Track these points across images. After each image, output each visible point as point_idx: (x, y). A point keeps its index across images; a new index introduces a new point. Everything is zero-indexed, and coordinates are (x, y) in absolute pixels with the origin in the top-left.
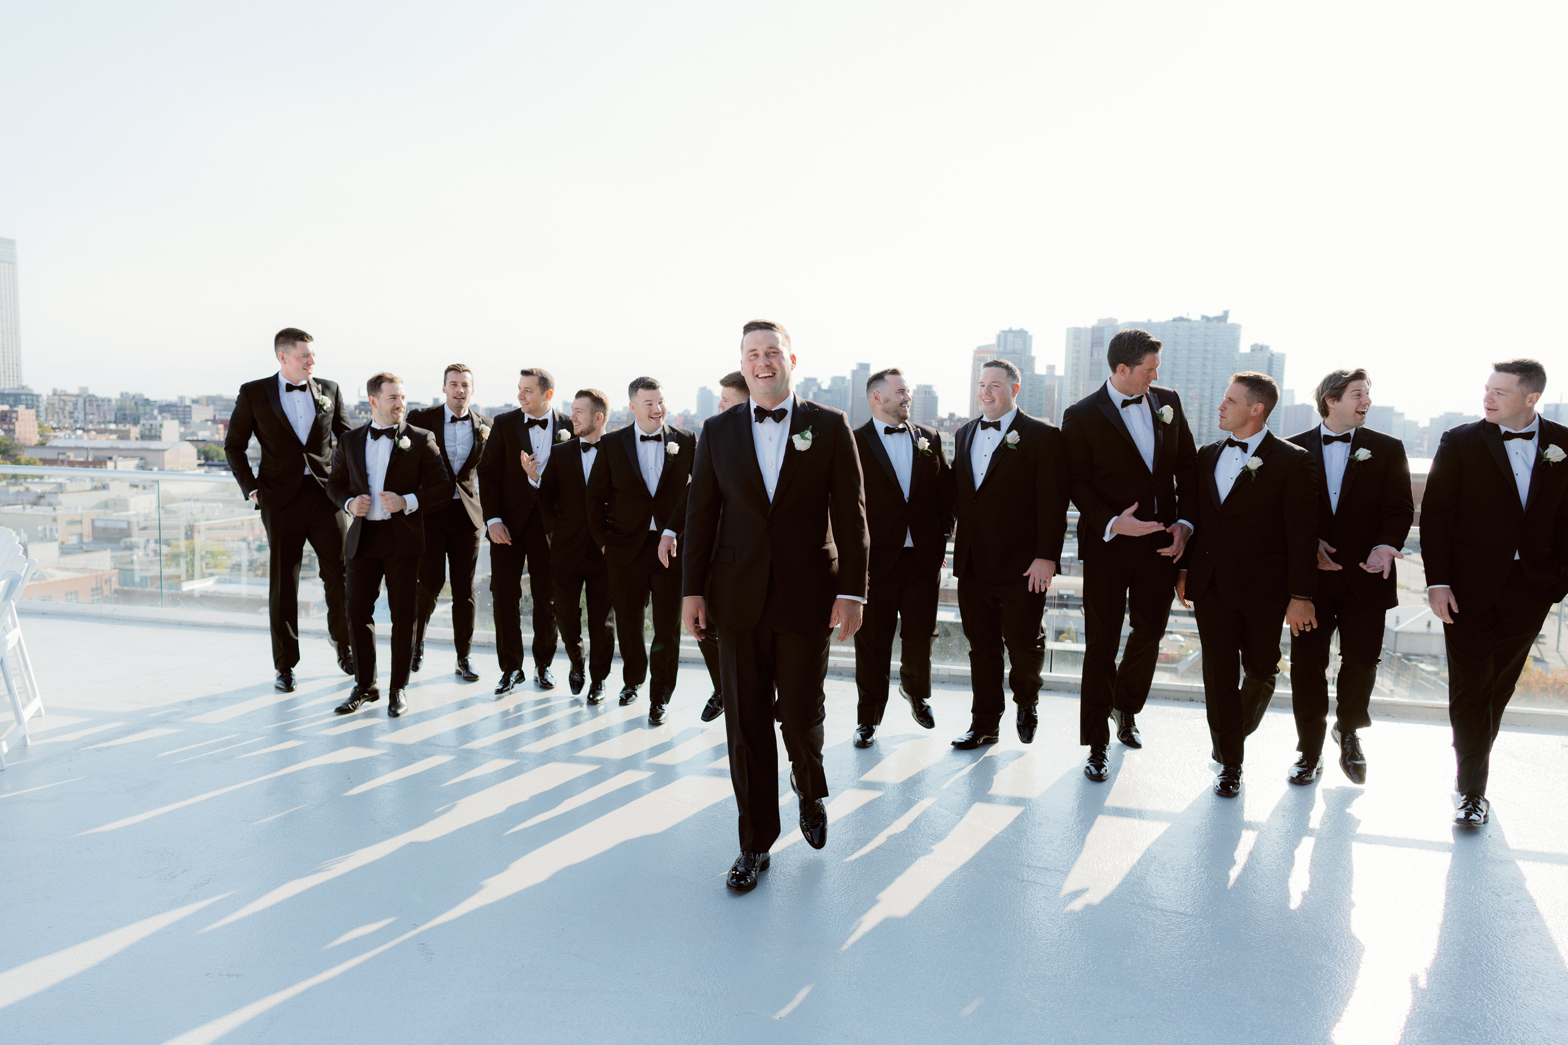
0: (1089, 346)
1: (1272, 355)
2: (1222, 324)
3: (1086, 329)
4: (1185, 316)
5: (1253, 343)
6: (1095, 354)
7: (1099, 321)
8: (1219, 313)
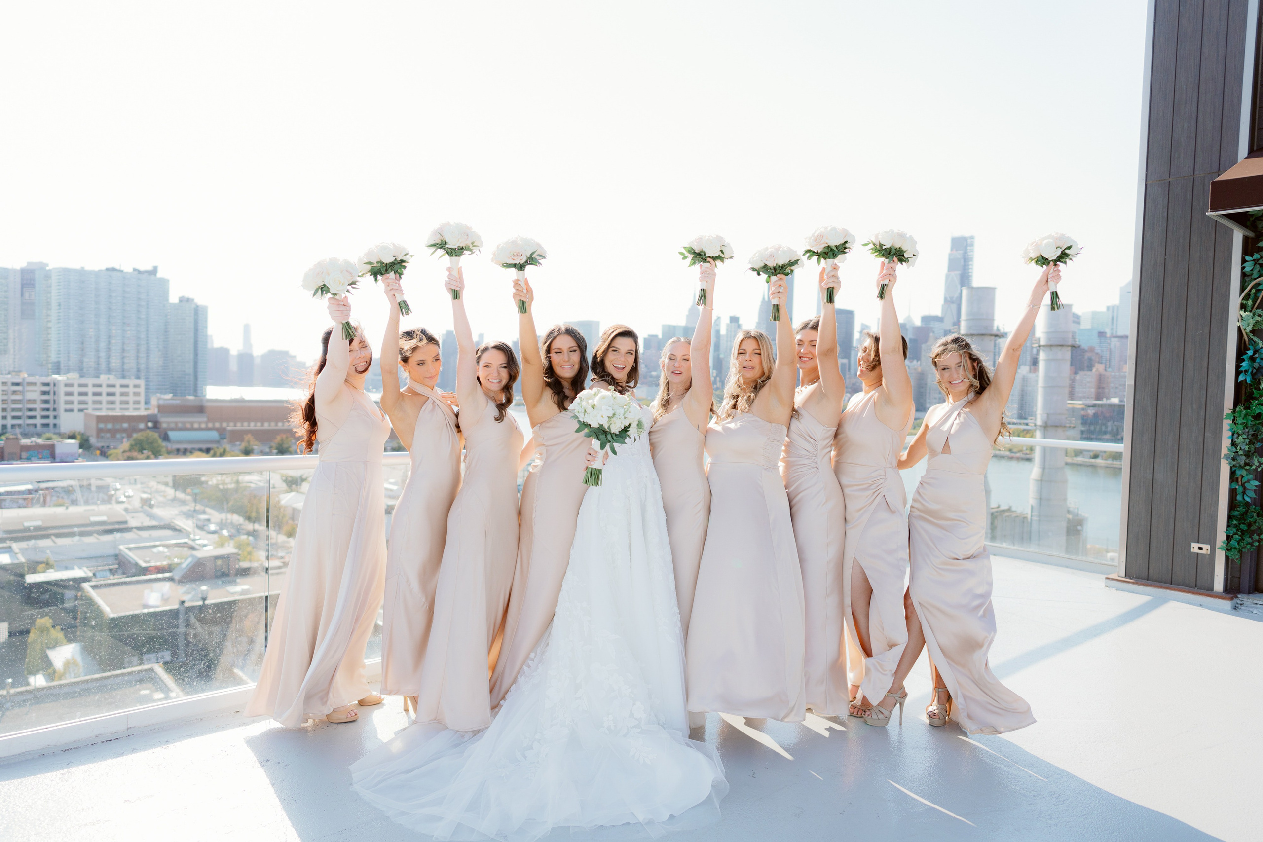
0: (19, 286)
1: (197, 306)
2: (153, 277)
3: (14, 271)
4: (118, 267)
5: (181, 295)
6: (27, 295)
7: (28, 263)
8: (149, 268)
